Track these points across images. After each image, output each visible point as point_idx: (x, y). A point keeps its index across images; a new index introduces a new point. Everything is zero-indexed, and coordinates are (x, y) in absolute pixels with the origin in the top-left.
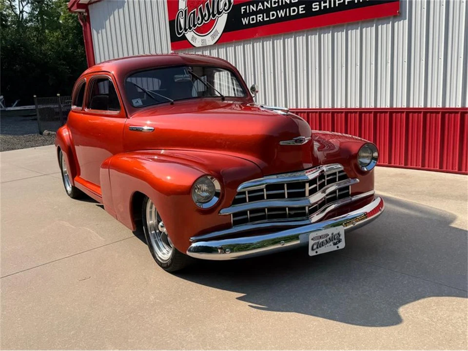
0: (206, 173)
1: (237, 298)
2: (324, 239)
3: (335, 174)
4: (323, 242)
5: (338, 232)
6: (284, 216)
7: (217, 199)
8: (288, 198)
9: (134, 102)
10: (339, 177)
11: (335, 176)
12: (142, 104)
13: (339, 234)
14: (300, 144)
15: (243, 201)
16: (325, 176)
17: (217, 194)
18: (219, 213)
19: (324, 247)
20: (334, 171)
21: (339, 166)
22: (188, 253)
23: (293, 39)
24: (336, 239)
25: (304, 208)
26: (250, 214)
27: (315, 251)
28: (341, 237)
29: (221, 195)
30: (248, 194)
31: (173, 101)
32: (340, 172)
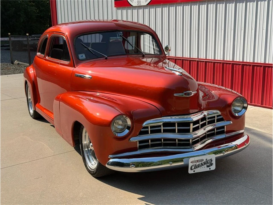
0: (123, 113)
1: (138, 199)
2: (200, 163)
3: (214, 117)
4: (199, 165)
5: (211, 158)
6: (174, 145)
7: (128, 131)
8: (178, 132)
9: (80, 56)
10: (217, 119)
11: (214, 119)
12: (85, 58)
13: (211, 160)
14: (188, 96)
15: (146, 133)
16: (206, 118)
17: (128, 128)
18: (129, 140)
19: (200, 168)
20: (213, 115)
21: (218, 112)
22: (107, 166)
23: (206, 6)
24: (209, 163)
25: (189, 140)
26: (151, 142)
27: (193, 170)
28: (212, 162)
29: (131, 128)
30: (150, 128)
31: (107, 56)
32: (217, 116)
